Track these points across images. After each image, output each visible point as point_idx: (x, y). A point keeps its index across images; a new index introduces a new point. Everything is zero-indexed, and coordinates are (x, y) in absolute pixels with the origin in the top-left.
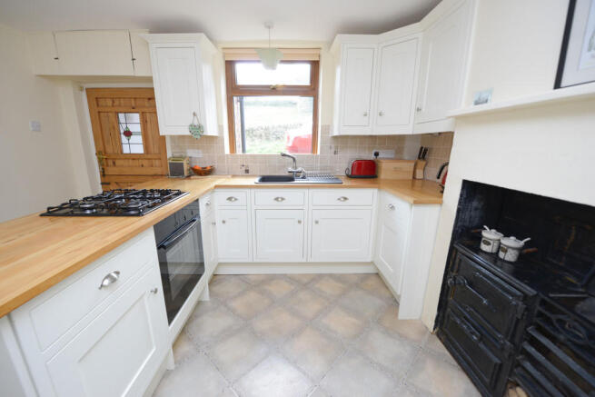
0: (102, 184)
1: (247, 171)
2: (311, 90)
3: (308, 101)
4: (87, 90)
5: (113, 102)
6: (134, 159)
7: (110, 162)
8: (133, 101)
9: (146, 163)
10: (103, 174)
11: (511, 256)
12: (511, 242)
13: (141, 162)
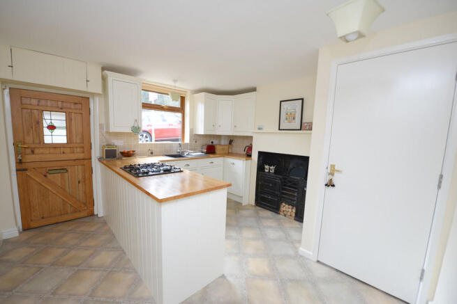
0: (17, 170)
1: (152, 153)
2: (181, 109)
3: (179, 115)
4: (10, 89)
5: (39, 101)
6: (55, 148)
7: (29, 151)
8: (60, 103)
9: (67, 150)
10: (19, 162)
11: (272, 171)
12: (272, 168)
13: (62, 150)
